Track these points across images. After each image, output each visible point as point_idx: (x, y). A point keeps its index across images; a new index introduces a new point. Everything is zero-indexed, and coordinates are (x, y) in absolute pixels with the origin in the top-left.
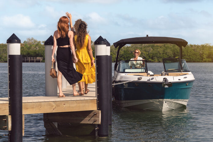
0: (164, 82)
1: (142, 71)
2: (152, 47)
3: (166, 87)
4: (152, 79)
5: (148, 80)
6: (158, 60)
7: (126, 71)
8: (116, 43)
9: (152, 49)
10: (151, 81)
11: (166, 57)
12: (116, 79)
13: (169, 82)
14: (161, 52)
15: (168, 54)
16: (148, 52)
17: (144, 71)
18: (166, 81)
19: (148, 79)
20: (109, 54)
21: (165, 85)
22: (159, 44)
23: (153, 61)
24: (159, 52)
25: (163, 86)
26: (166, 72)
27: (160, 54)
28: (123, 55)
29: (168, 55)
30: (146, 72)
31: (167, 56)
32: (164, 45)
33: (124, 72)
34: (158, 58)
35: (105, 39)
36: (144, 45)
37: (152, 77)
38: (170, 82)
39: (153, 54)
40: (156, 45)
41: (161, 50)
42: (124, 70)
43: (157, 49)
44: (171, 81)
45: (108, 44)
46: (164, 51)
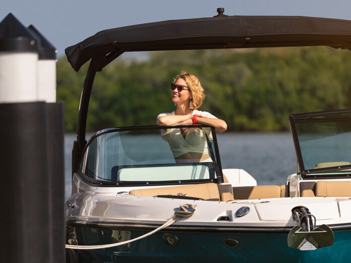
0: (295, 224)
1: (197, 178)
2: (251, 61)
3: (307, 246)
4: (242, 212)
5: (223, 218)
6: (278, 121)
7: (125, 175)
8: (78, 45)
9: (248, 73)
10: (236, 221)
11: (311, 106)
12: (78, 212)
13: (319, 223)
14: (291, 86)
15: (320, 93)
16: (232, 84)
17: (207, 176)
18: (304, 220)
19: (224, 214)
20: (50, 96)
21: (300, 239)
22: (278, 51)
23: (253, 124)
24: (281, 85)
25: (290, 244)
26: (305, 177)
27: (286, 93)
28: (114, 101)
29: (322, 100)
30: (216, 181)
31: (315, 101)
32: (304, 54)
33: (113, 181)
34: (277, 110)
35: (31, 27)
36: (209, 53)
37: (241, 203)
38: (324, 227)
39: (256, 94)
40: (265, 51)
41: (289, 77)
42: (115, 171)
43: (273, 70)
44: (326, 223)
45: (45, 51)
46: (303, 80)
